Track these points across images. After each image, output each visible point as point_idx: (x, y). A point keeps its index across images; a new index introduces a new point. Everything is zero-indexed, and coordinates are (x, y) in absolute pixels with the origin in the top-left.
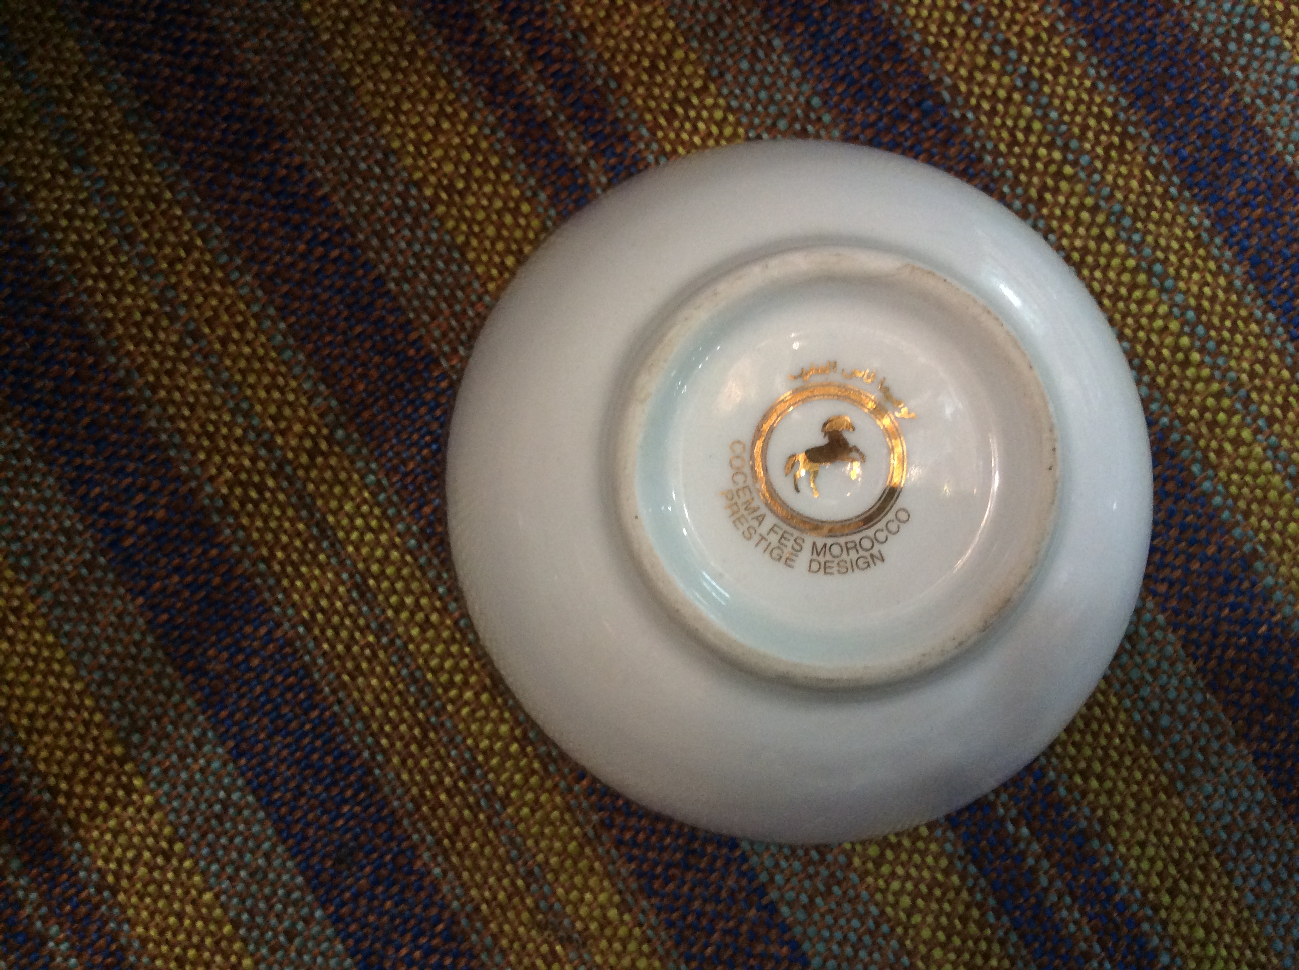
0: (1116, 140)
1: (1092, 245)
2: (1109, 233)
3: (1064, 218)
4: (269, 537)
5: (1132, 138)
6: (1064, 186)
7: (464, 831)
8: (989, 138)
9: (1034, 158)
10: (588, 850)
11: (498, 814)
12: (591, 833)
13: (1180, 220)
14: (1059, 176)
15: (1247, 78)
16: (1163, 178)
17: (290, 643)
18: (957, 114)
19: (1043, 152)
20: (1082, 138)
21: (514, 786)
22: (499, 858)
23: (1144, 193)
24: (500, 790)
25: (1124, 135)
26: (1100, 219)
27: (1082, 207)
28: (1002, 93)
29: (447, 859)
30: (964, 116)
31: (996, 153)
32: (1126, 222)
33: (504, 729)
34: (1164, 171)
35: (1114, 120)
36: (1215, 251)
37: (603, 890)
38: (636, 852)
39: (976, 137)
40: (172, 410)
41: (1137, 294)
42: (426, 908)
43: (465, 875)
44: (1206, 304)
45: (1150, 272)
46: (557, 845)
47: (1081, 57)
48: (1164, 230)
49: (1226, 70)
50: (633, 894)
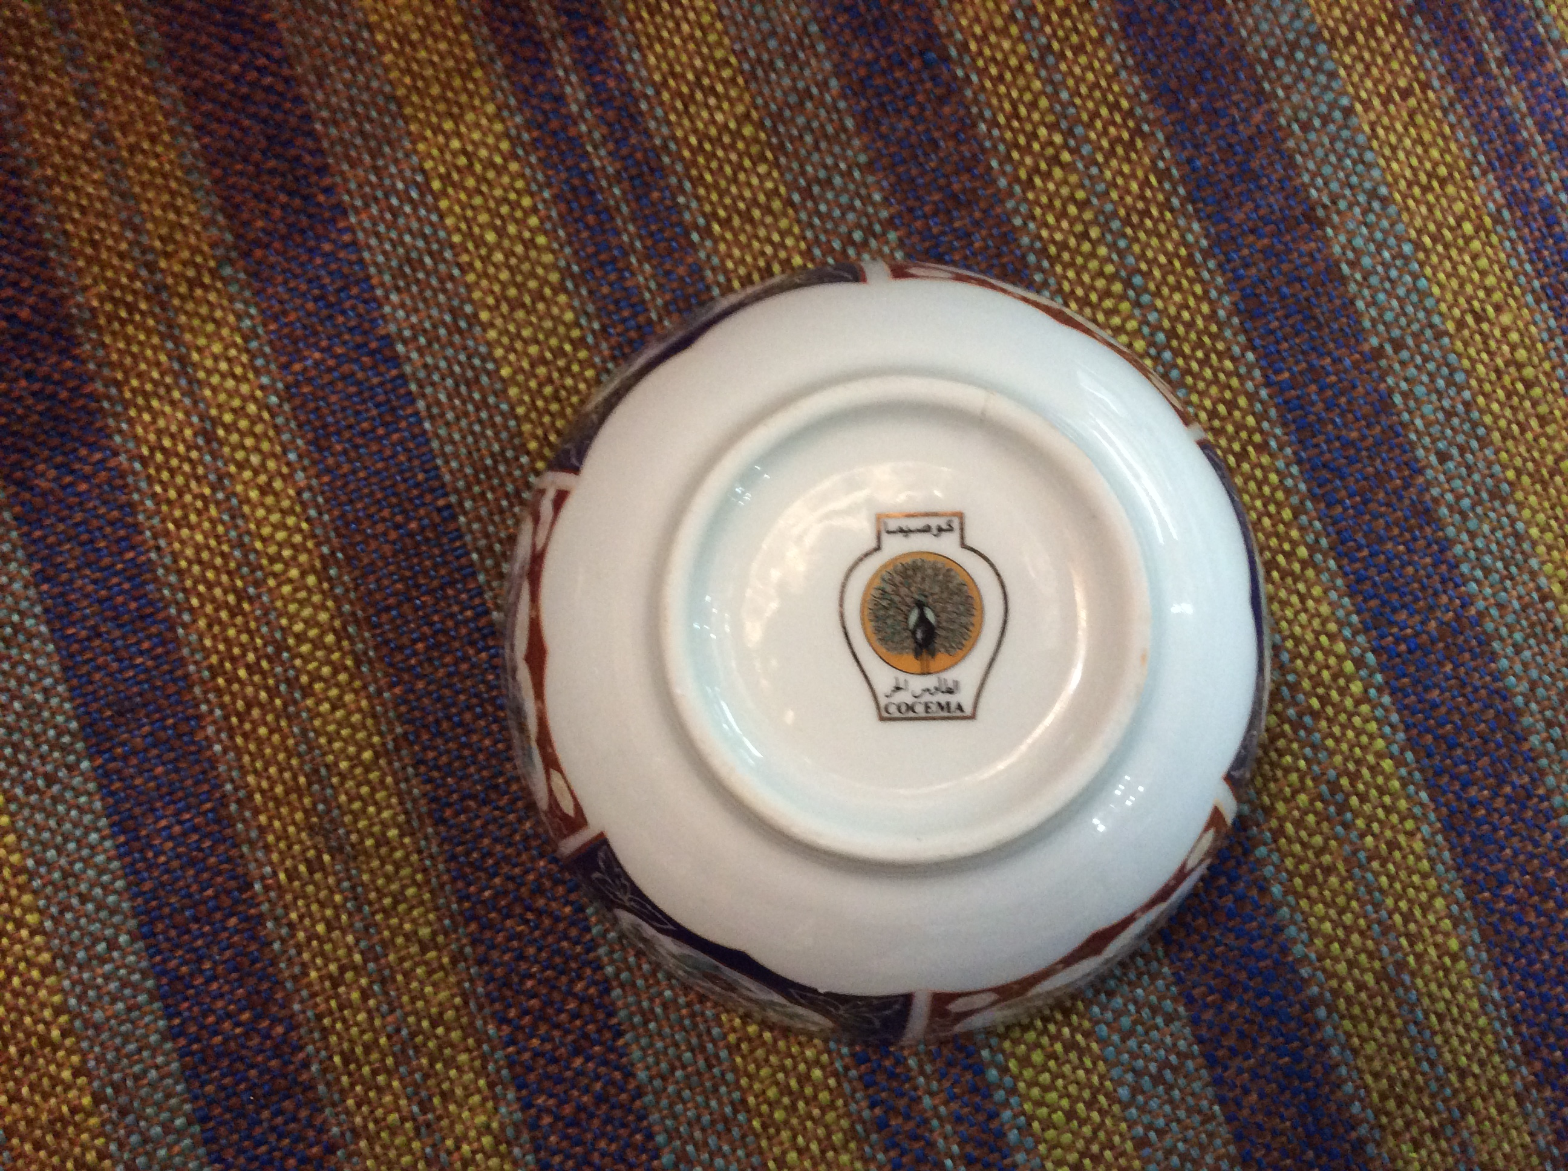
0: (1126, 135)
1: (1072, 242)
2: (1094, 233)
3: (1050, 206)
4: (128, 361)
5: (1143, 136)
6: (1058, 173)
7: (256, 713)
8: (989, 105)
9: (1034, 136)
10: (382, 762)
11: (295, 702)
12: (390, 745)
13: (1175, 234)
14: (1055, 160)
15: (1288, 98)
16: (1167, 186)
17: (123, 475)
18: (960, 73)
19: (1043, 132)
20: (1090, 125)
21: (321, 679)
22: (287, 750)
23: (1142, 197)
24: (304, 679)
25: (1137, 132)
26: (1088, 215)
27: (1072, 198)
28: (1013, 62)
29: (232, 738)
30: (967, 77)
31: (994, 123)
32: (1115, 225)
33: (323, 617)
34: (1170, 177)
35: (1130, 113)
36: (1206, 275)
37: (389, 806)
38: (435, 774)
39: (976, 101)
40: (62, 210)
41: (1108, 303)
42: (197, 783)
43: (246, 759)
44: (1181, 329)
45: (1128, 284)
46: (352, 749)
47: (1109, 40)
48: (1155, 242)
49: (1267, 86)
50: (420, 817)
